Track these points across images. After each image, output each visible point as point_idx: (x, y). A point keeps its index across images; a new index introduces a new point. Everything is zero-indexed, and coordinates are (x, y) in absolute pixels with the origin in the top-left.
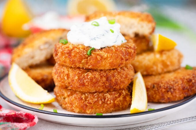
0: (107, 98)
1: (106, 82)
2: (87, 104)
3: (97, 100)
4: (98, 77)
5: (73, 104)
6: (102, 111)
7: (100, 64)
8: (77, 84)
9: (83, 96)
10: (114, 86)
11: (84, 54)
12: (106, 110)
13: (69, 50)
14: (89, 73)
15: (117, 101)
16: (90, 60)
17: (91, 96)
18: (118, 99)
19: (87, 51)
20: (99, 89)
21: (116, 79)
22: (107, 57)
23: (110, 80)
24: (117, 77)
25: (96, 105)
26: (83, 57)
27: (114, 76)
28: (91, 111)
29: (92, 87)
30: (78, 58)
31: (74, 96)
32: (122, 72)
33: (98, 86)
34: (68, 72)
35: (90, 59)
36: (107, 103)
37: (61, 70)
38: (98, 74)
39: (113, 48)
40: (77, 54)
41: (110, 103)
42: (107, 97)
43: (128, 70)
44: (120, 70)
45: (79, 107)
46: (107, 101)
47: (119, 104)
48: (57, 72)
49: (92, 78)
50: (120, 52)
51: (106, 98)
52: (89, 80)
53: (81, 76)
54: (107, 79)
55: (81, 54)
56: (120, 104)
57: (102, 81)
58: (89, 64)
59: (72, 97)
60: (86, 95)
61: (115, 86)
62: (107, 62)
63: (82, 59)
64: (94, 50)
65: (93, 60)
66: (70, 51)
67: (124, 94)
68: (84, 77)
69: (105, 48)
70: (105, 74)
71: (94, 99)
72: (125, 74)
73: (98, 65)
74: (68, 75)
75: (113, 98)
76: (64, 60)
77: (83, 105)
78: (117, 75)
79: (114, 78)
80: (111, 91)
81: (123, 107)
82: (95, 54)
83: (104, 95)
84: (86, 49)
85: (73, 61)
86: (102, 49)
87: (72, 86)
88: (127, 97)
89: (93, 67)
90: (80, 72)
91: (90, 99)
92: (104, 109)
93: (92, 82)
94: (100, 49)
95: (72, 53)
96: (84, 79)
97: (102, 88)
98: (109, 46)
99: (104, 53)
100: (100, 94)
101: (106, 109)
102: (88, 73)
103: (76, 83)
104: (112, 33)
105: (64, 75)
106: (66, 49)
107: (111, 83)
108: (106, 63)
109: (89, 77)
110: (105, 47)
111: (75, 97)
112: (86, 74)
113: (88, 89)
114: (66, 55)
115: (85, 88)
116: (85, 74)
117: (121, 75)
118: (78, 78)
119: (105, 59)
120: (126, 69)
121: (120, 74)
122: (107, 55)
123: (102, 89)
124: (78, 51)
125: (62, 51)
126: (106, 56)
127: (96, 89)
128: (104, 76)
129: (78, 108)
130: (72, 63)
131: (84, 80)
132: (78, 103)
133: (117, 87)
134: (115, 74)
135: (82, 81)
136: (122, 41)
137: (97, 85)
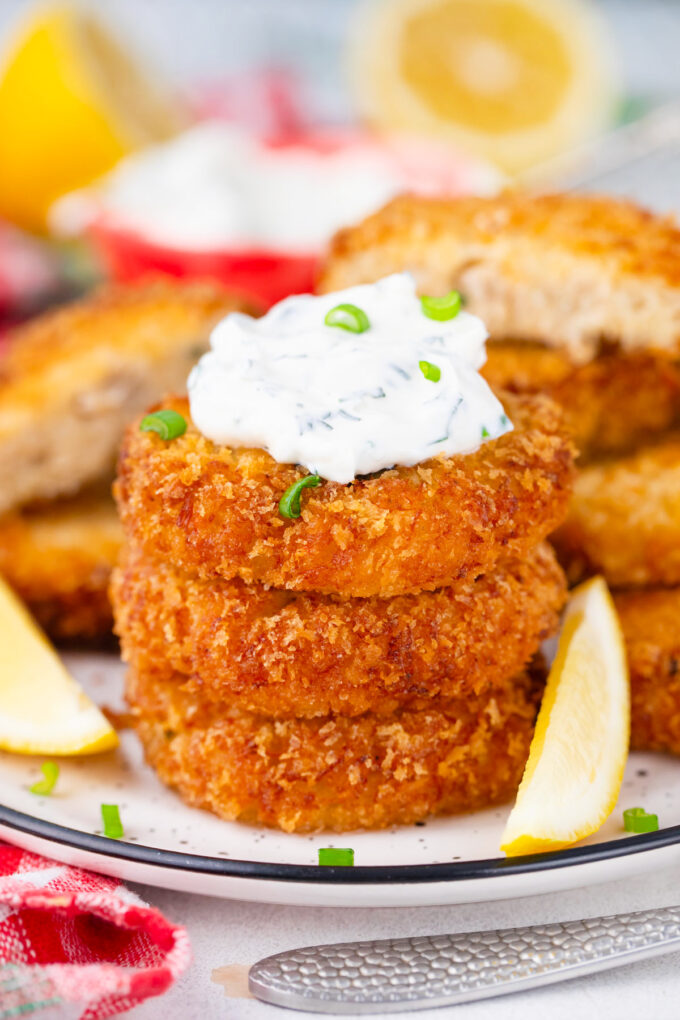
0: (394, 749)
1: (386, 666)
2: (283, 783)
3: (339, 761)
4: (339, 638)
5: (209, 775)
6: (364, 821)
7: (347, 574)
8: (226, 675)
9: (263, 737)
10: (430, 682)
11: (264, 510)
12: (388, 812)
13: (180, 484)
14: (290, 618)
15: (451, 766)
16: (294, 547)
17: (302, 738)
18: (459, 754)
19: (280, 491)
20: (347, 702)
21: (443, 649)
22: (389, 533)
23: (410, 655)
24: (447, 635)
25: (333, 789)
26: (256, 526)
27: (429, 630)
28: (304, 818)
29: (309, 691)
30: (228, 530)
31: (212, 733)
32: (480, 607)
33: (341, 686)
34: (184, 599)
35: (294, 538)
36: (392, 777)
37: (149, 584)
38: (339, 623)
39: (427, 474)
40: (225, 510)
41: (412, 779)
42: (390, 743)
43: (518, 586)
44: (471, 595)
45: (237, 795)
46: (394, 768)
47: (466, 776)
48: (131, 589)
49: (307, 642)
50: (465, 496)
51: (389, 751)
52: (287, 658)
53: (248, 628)
54: (392, 649)
55: (244, 512)
56: (472, 779)
57: (364, 658)
58: (288, 566)
59: (202, 734)
60: (280, 728)
61: (440, 682)
62: (388, 556)
63: (250, 539)
64: (318, 487)
65: (309, 546)
66: (185, 487)
67: (496, 719)
68: (262, 635)
69: (384, 476)
70: (380, 623)
71: (321, 754)
72: (497, 616)
73: (337, 578)
74: (181, 616)
75: (428, 750)
76: (160, 534)
77: (261, 784)
78: (447, 627)
79: (428, 642)
80: (419, 708)
81: (490, 792)
82: (322, 516)
83: (375, 731)
84: (275, 480)
85: (202, 544)
86: (361, 479)
87: (199, 682)
88: (510, 735)
89: (311, 583)
90: (242, 609)
91: (297, 755)
92: (377, 806)
93: (303, 663)
94: (349, 485)
95: (198, 499)
96: (262, 650)
97: (362, 697)
98: (408, 466)
99: (372, 509)
100: (355, 727)
101: (386, 807)
102: (285, 613)
103: (220, 665)
104: (429, 383)
105: (162, 617)
106: (169, 477)
107: (412, 672)
108: (379, 564)
109: (288, 639)
110: (383, 470)
111: (217, 738)
112: (271, 622)
113: (288, 703)
114: (169, 510)
115: (271, 695)
116: (266, 619)
117: (475, 621)
118: (230, 643)
119: (375, 542)
120: (506, 585)
121: (466, 617)
122: (387, 522)
123: (361, 705)
124: (229, 496)
125: (147, 483)
126: (379, 526)
127: (329, 703)
128: (372, 636)
129: (234, 800)
130: (196, 556)
131: (264, 657)
132: (234, 771)
133: (451, 689)
134: (439, 619)
135: (250, 662)
136: (484, 433)
137: (334, 683)
